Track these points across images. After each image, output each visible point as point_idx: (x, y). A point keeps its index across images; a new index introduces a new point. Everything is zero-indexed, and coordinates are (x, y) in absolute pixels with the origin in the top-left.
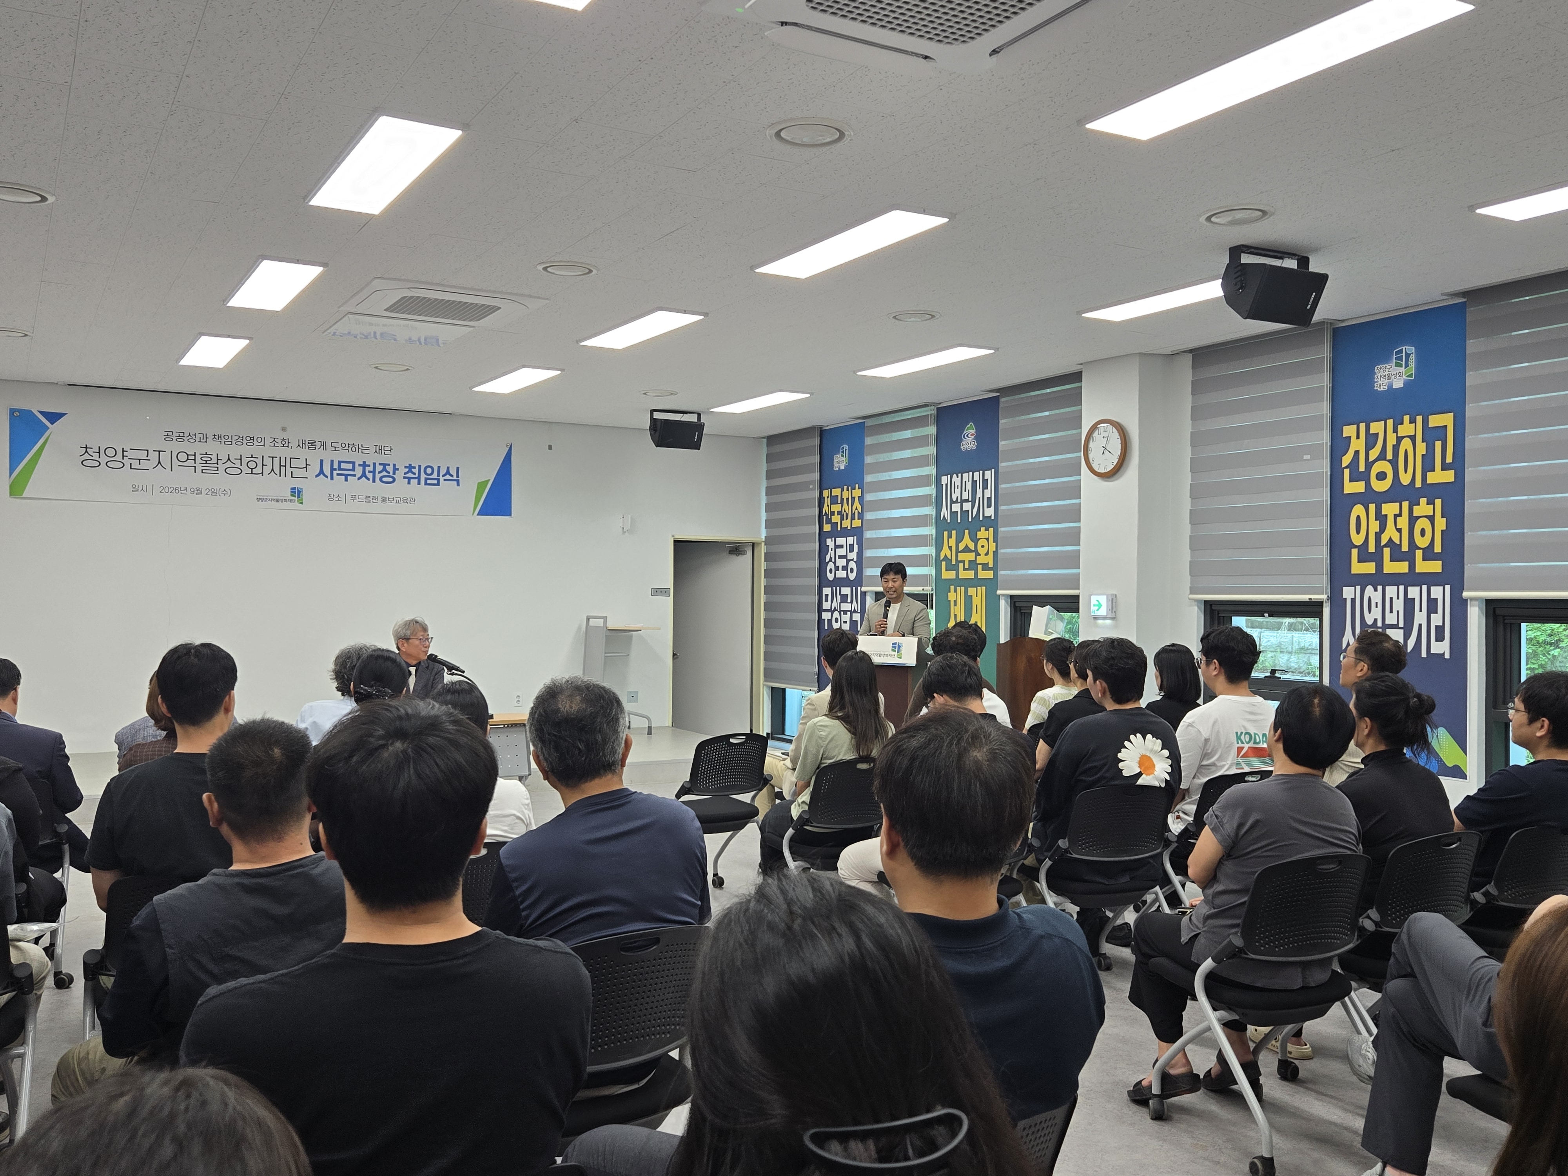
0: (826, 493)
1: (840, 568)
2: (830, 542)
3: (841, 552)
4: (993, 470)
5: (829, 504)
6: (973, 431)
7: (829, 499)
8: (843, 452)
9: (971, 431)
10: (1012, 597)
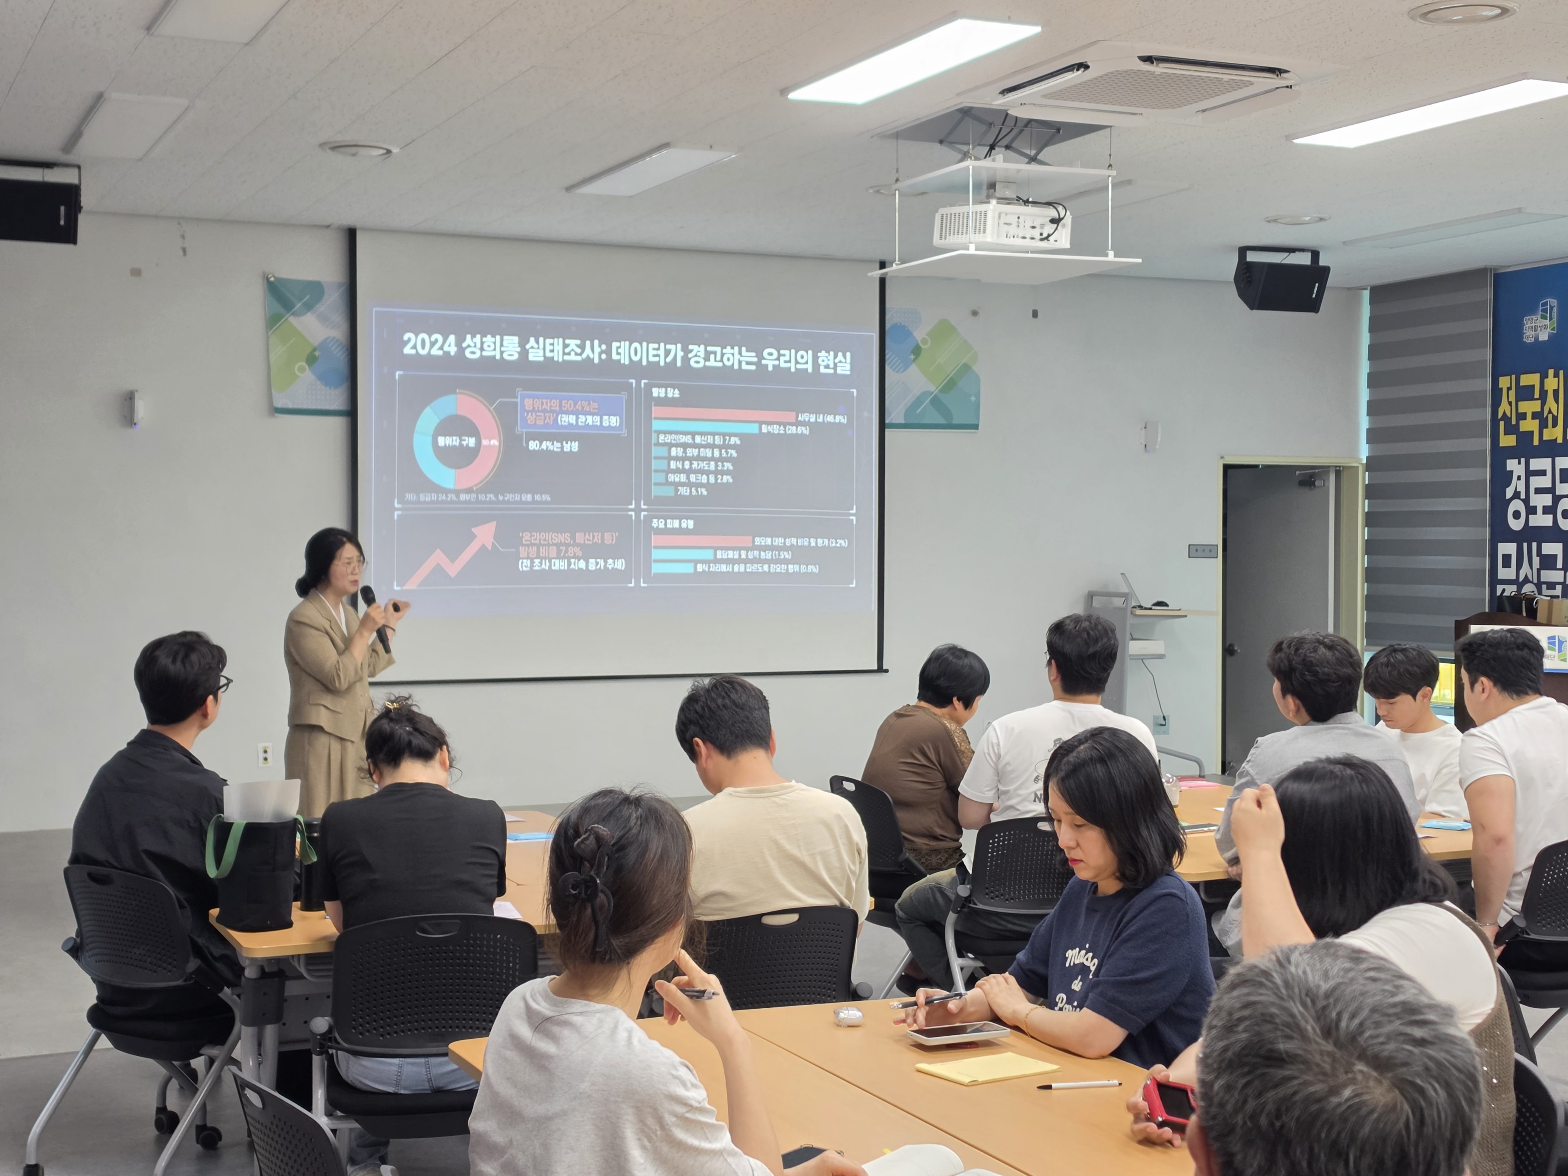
0: (1504, 382)
1: (1540, 510)
2: (1512, 465)
3: (1537, 482)
5: (1512, 398)
7: (1512, 393)
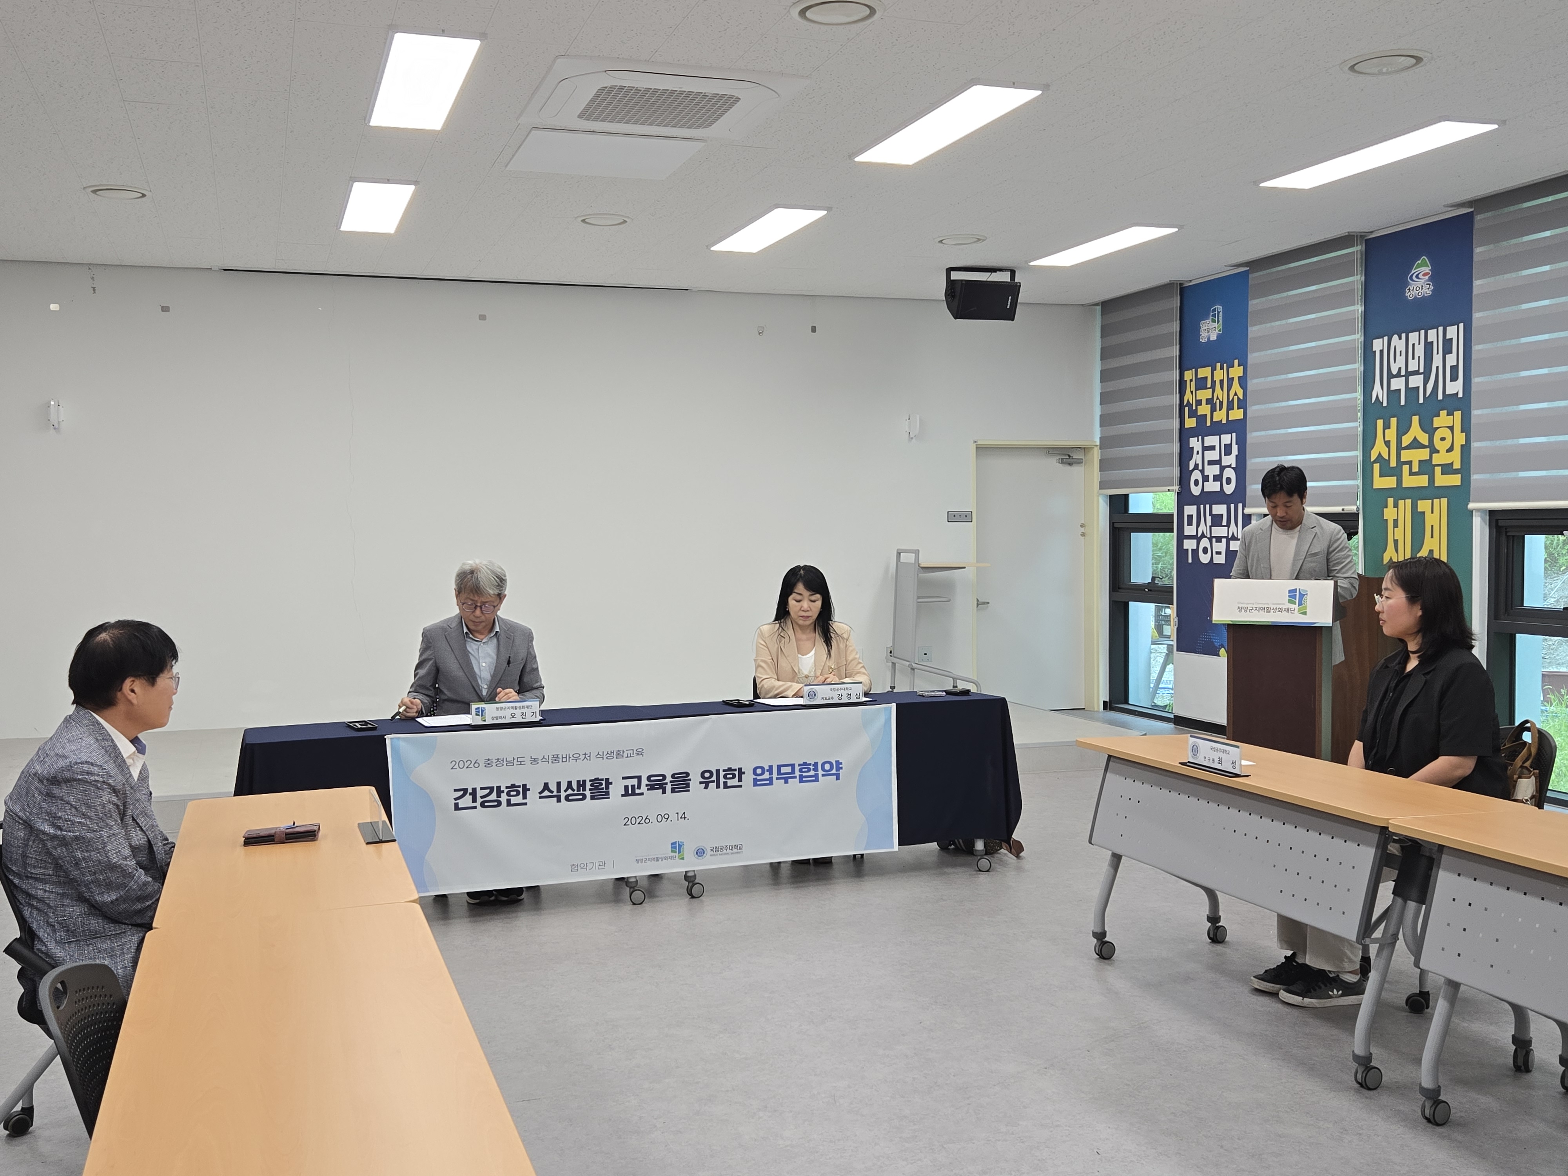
4: (1461, 325)
6: (1427, 269)
8: (1214, 316)
9: (1423, 269)
10: (1492, 513)
